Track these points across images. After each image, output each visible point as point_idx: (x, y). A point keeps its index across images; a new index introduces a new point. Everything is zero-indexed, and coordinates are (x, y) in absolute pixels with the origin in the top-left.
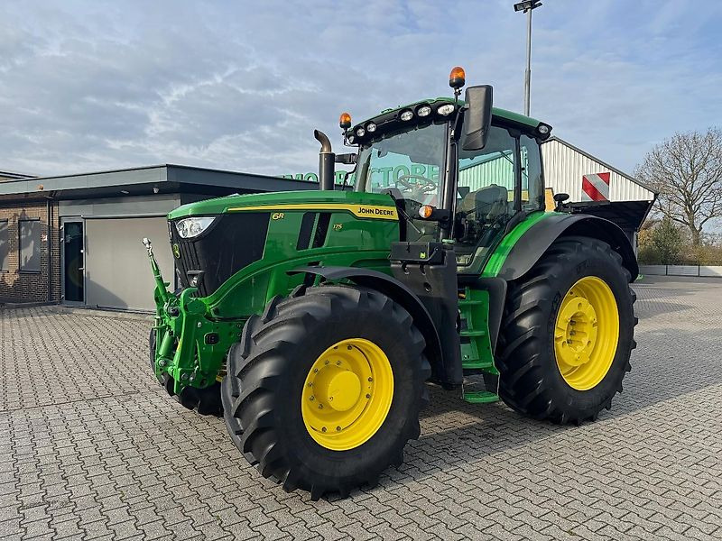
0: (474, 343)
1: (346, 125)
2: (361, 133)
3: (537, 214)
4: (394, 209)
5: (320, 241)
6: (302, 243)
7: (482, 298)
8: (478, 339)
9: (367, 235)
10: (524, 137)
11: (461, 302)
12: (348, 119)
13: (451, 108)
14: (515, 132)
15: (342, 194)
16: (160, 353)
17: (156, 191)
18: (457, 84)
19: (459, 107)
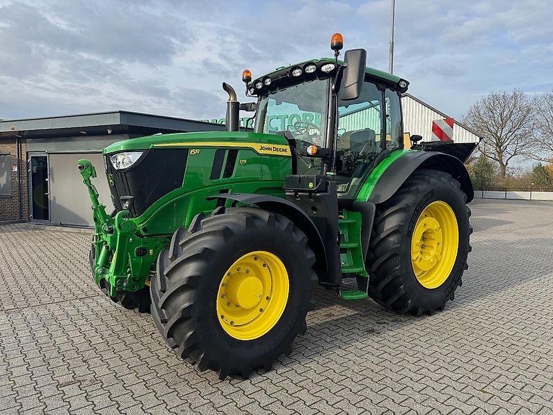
0: (349, 253)
1: (247, 80)
2: (260, 86)
3: (398, 151)
4: (288, 147)
5: (229, 173)
6: (215, 174)
7: (356, 218)
8: (352, 249)
9: (265, 168)
10: (388, 91)
11: (340, 221)
12: (249, 74)
13: (332, 67)
14: (381, 86)
15: (245, 135)
16: (99, 263)
17: (109, 132)
18: (337, 47)
19: (339, 66)
